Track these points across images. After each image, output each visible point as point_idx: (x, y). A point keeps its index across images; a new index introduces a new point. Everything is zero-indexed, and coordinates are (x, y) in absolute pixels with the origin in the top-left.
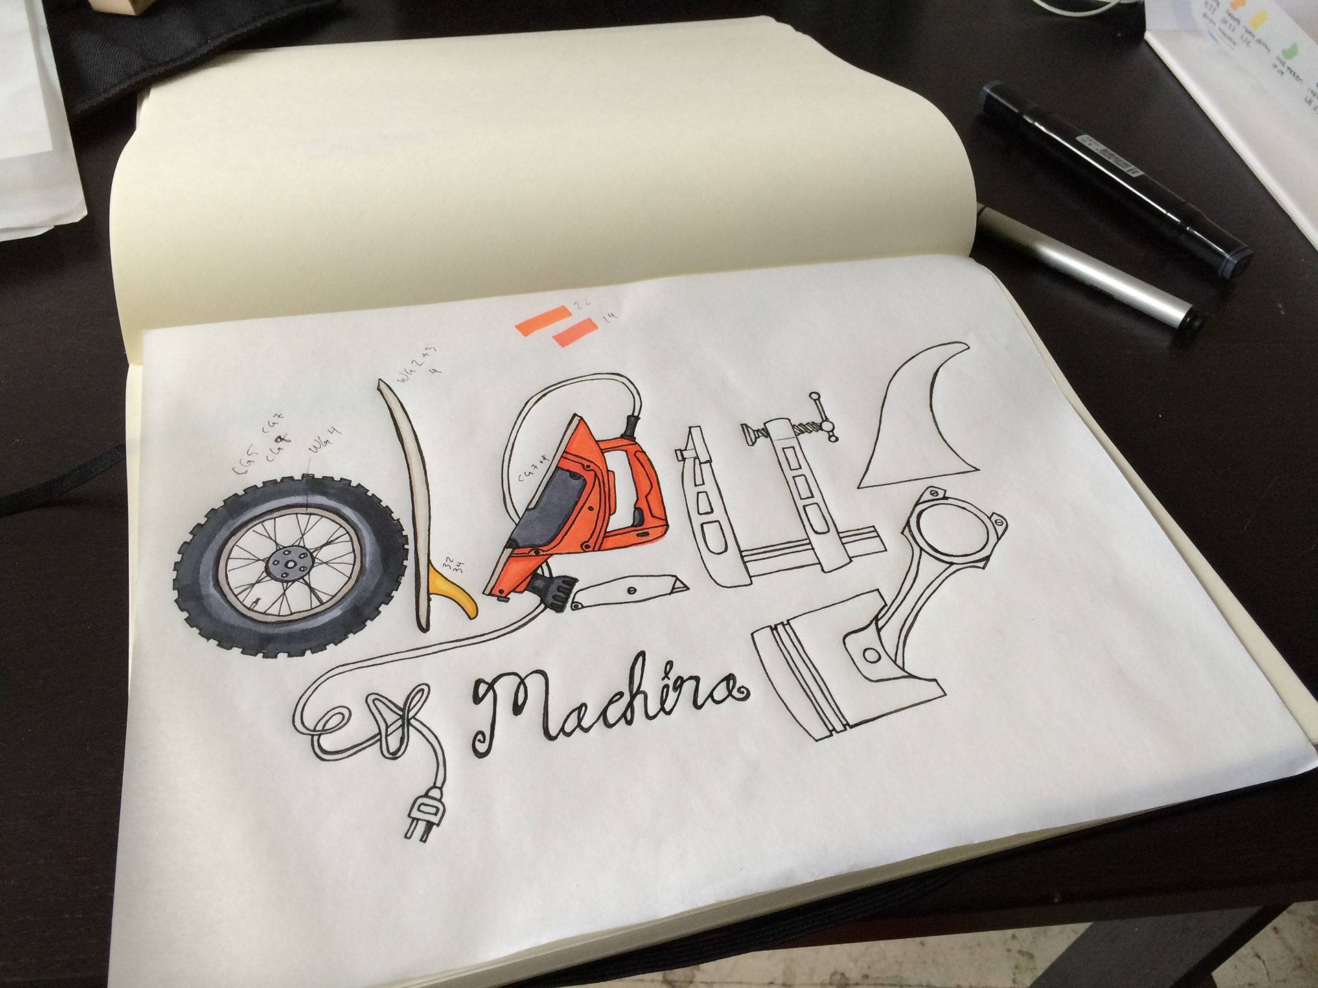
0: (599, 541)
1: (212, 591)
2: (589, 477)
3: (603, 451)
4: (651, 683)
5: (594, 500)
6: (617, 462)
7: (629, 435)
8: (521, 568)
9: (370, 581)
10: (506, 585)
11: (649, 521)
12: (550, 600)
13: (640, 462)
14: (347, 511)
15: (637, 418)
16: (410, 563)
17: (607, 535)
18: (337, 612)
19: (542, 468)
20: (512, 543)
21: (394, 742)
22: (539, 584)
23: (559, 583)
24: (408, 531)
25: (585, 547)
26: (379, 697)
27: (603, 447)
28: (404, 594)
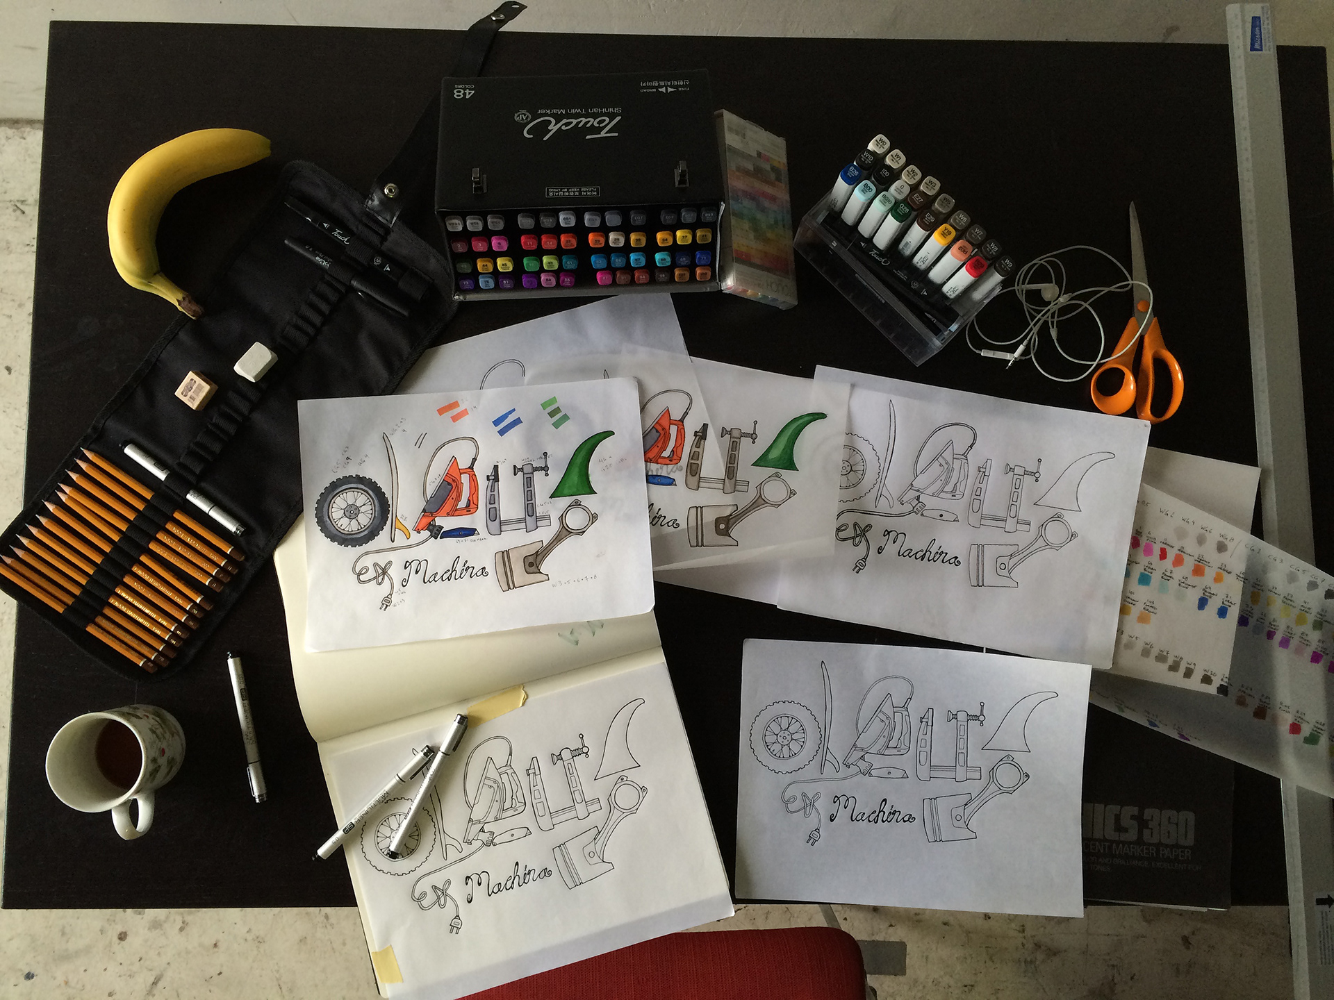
0: (454, 512)
1: (328, 520)
2: (454, 484)
3: (461, 474)
4: (459, 568)
5: (454, 495)
6: (465, 479)
7: (471, 467)
8: (426, 521)
9: (377, 521)
10: (420, 528)
11: (472, 506)
12: (433, 534)
13: (473, 478)
14: (370, 492)
15: (476, 460)
16: (390, 515)
17: (456, 510)
18: (366, 532)
19: (438, 480)
20: (424, 511)
21: (380, 579)
22: (431, 528)
23: (437, 528)
24: (390, 503)
25: (448, 515)
26: (377, 564)
27: (461, 472)
28: (387, 527)
